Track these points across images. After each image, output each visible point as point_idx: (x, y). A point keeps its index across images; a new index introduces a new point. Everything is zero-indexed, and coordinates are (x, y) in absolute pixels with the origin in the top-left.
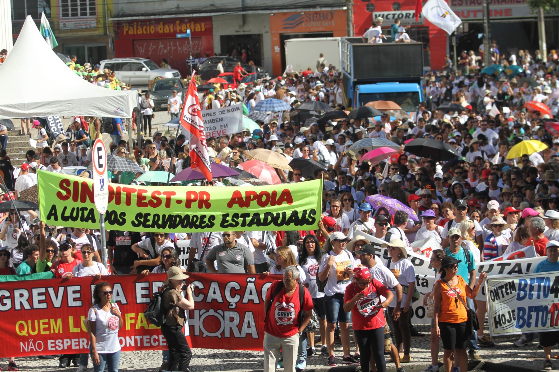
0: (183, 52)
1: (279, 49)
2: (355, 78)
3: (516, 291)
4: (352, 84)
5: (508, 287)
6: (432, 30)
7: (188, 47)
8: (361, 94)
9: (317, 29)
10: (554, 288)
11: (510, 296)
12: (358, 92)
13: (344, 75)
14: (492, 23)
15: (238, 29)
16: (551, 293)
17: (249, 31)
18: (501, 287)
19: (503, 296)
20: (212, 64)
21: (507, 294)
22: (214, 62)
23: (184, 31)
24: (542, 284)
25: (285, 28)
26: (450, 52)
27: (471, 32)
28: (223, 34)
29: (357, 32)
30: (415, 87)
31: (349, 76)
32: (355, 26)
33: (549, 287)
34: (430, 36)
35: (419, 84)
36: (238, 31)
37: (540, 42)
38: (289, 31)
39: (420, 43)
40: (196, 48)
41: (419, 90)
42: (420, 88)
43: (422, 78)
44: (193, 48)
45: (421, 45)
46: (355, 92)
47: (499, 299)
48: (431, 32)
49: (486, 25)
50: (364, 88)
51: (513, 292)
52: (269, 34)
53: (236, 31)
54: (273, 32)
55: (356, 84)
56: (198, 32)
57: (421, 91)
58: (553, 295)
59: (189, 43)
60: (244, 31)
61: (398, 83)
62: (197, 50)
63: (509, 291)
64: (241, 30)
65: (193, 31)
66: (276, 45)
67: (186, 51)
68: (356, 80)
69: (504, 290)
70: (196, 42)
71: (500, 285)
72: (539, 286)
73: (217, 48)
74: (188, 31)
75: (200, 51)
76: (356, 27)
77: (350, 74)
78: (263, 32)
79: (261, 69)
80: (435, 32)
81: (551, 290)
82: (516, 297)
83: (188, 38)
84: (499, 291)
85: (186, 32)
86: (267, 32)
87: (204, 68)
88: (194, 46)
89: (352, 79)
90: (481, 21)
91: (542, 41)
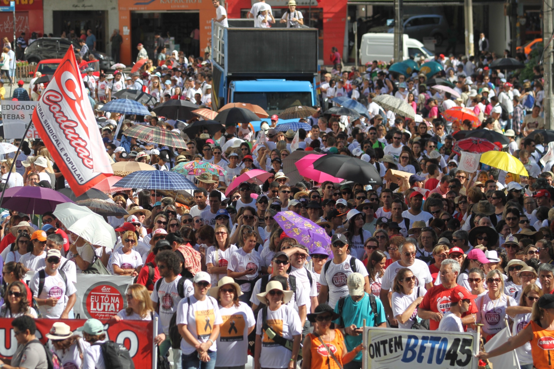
0: (4, 30)
1: (129, 31)
2: (229, 71)
3: (402, 349)
4: (225, 79)
5: (393, 343)
6: (327, 13)
7: (11, 24)
8: (235, 93)
9: (178, 7)
10: (452, 353)
11: (394, 354)
12: (233, 90)
13: (215, 67)
14: (405, 6)
15: (76, 4)
16: (446, 359)
17: (91, 6)
18: (384, 342)
19: (385, 354)
20: (41, 48)
21: (391, 351)
22: (43, 44)
23: (6, 3)
24: (437, 346)
25: (137, 4)
26: (349, 42)
27: (376, 17)
28: (57, 9)
29: (230, 12)
30: (306, 86)
31: (221, 69)
32: (227, 4)
33: (445, 350)
34: (325, 21)
35: (312, 82)
36: (76, 6)
37: (466, 33)
38: (143, 8)
39: (314, 29)
40: (20, 26)
41: (311, 90)
42: (313, 87)
43: (315, 74)
44: (17, 26)
45: (315, 31)
46: (228, 90)
47: (380, 356)
48: (325, 16)
49: (397, 8)
50: (240, 86)
51: (399, 350)
52: (116, 11)
53: (73, 6)
54: (122, 8)
55: (230, 79)
56: (25, 5)
57: (314, 91)
58: (449, 361)
59: (12, 19)
60: (84, 6)
61: (284, 80)
62: (22, 28)
63: (393, 348)
64: (81, 4)
65: (18, 3)
66: (125, 26)
67: (7, 29)
68: (230, 74)
69: (387, 346)
70: (22, 18)
71: (383, 339)
72: (432, 349)
73: (48, 28)
74: (12, 4)
75: (27, 29)
76: (229, 6)
77: (222, 65)
78: (109, 8)
79: (104, 57)
80: (331, 15)
81: (447, 355)
82: (401, 357)
83: (12, 12)
84: (382, 347)
85: (9, 5)
86: (114, 8)
87: (31, 52)
88: (19, 23)
89: (226, 72)
90: (392, 4)
91: (469, 32)
